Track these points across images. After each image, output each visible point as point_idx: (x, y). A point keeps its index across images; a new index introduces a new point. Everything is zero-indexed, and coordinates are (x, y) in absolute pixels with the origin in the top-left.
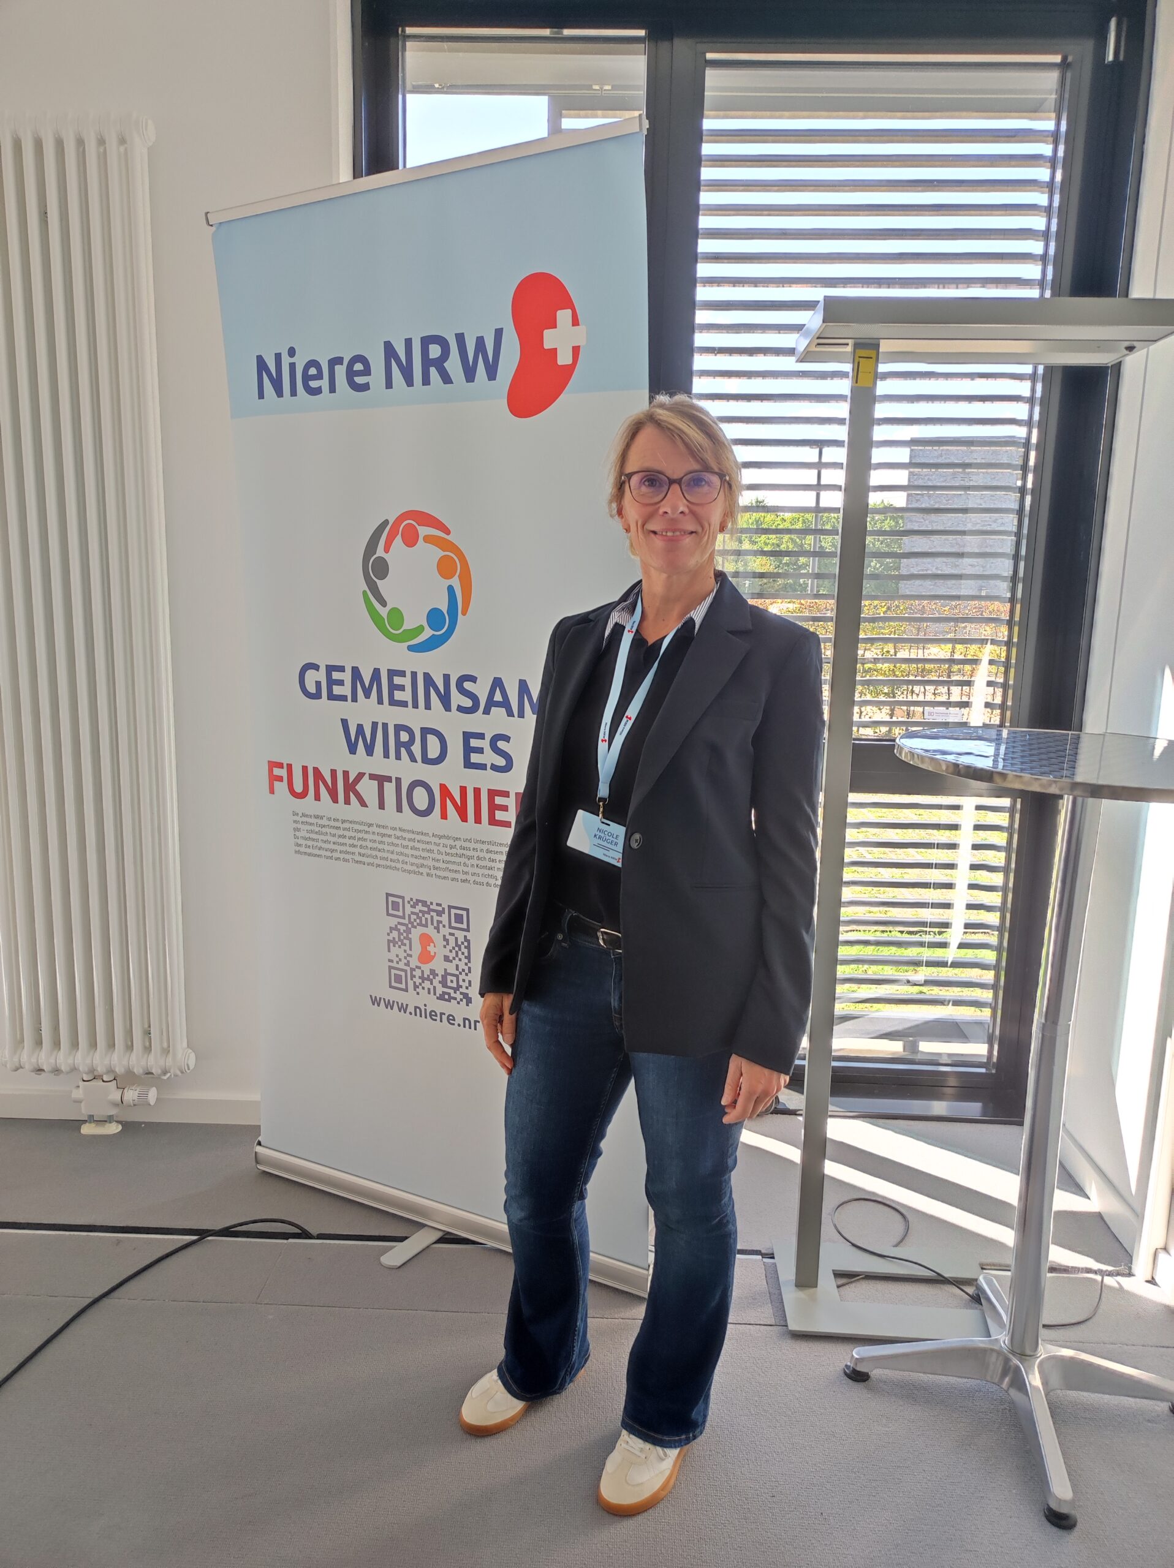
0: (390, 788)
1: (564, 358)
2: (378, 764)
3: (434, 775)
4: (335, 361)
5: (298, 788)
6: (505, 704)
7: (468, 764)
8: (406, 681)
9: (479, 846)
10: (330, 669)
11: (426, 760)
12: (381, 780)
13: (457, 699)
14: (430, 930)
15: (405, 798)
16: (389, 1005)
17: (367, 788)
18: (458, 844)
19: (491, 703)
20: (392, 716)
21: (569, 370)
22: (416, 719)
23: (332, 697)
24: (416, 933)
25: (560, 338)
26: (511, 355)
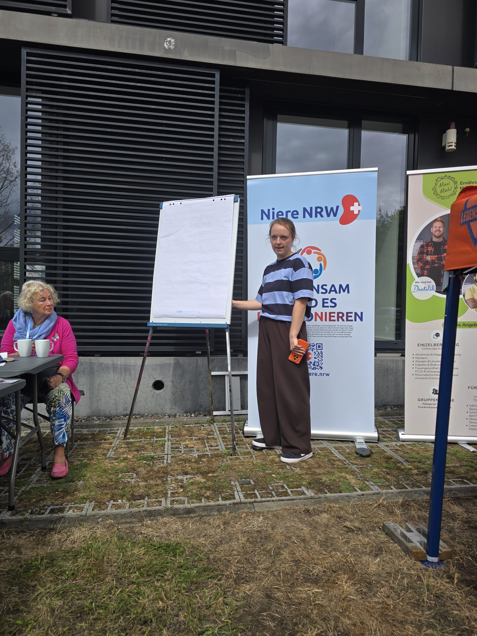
1: (356, 212)
6: (335, 291)
7: (323, 306)
9: (326, 327)
13: (321, 290)
14: (310, 351)
18: (320, 327)
19: (331, 291)
21: (357, 215)
25: (355, 208)
26: (341, 211)
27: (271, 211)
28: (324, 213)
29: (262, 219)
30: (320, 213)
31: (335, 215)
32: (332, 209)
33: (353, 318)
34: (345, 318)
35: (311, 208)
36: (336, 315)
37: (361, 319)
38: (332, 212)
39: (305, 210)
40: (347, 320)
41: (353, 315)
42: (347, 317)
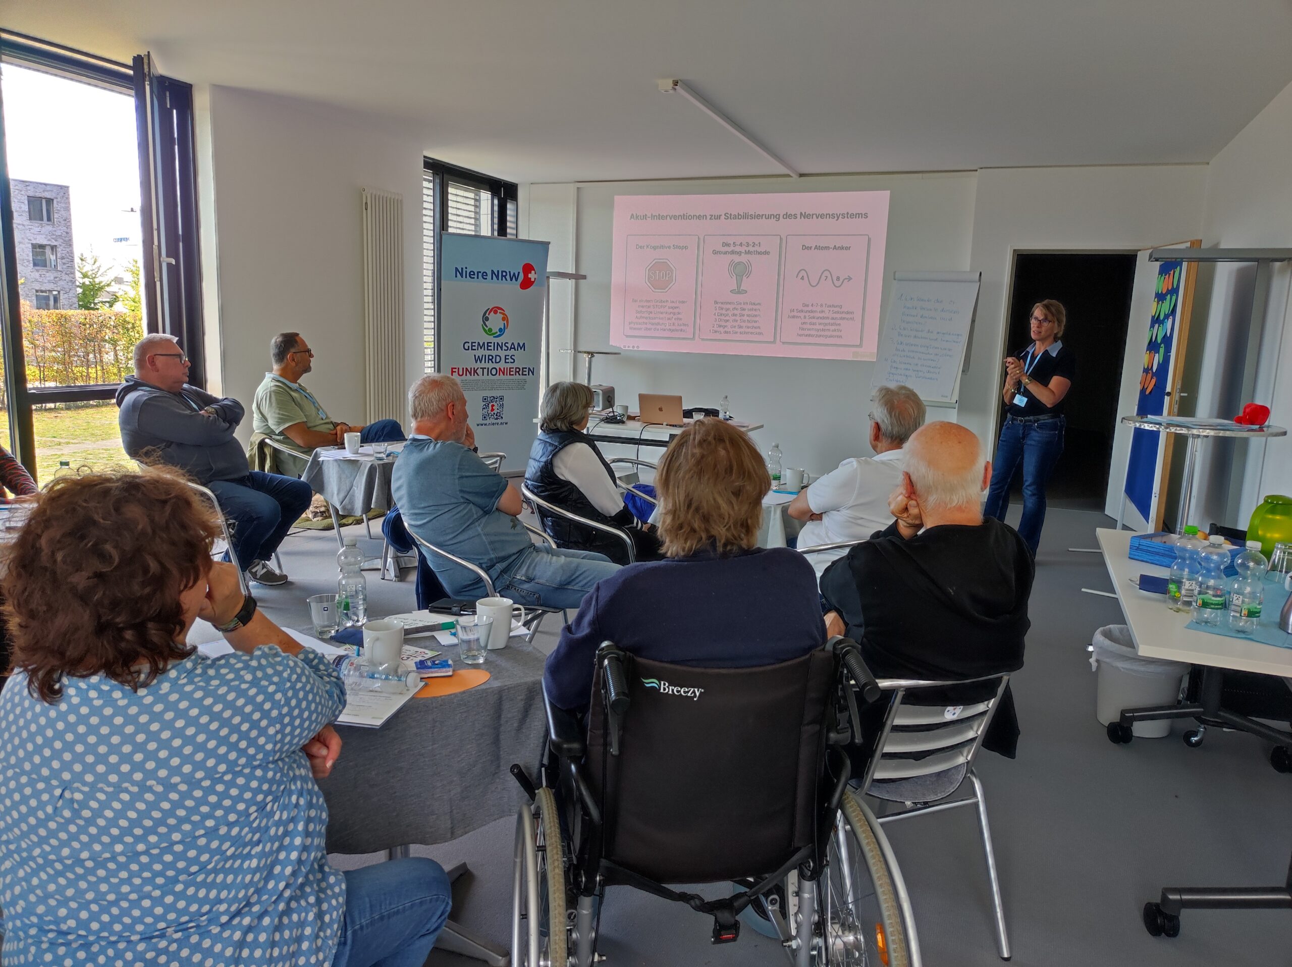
0: (486, 371)
1: (533, 280)
2: (483, 365)
3: (497, 366)
4: (478, 272)
5: (461, 373)
6: (514, 348)
7: (506, 362)
8: (492, 345)
9: (507, 381)
10: (472, 343)
11: (496, 362)
12: (483, 369)
13: (504, 348)
14: (494, 403)
15: (489, 372)
16: (482, 425)
17: (480, 371)
18: (502, 381)
19: (511, 348)
20: (487, 353)
21: (534, 282)
22: (494, 353)
23: (472, 349)
24: (490, 405)
25: (532, 276)
26: (521, 277)
27: (464, 270)
28: (508, 277)
29: (456, 276)
30: (505, 276)
31: (516, 280)
32: (514, 274)
33: (527, 373)
34: (521, 373)
35: (498, 271)
36: (514, 370)
37: (533, 373)
38: (514, 277)
39: (493, 272)
40: (523, 375)
41: (527, 370)
42: (523, 371)
